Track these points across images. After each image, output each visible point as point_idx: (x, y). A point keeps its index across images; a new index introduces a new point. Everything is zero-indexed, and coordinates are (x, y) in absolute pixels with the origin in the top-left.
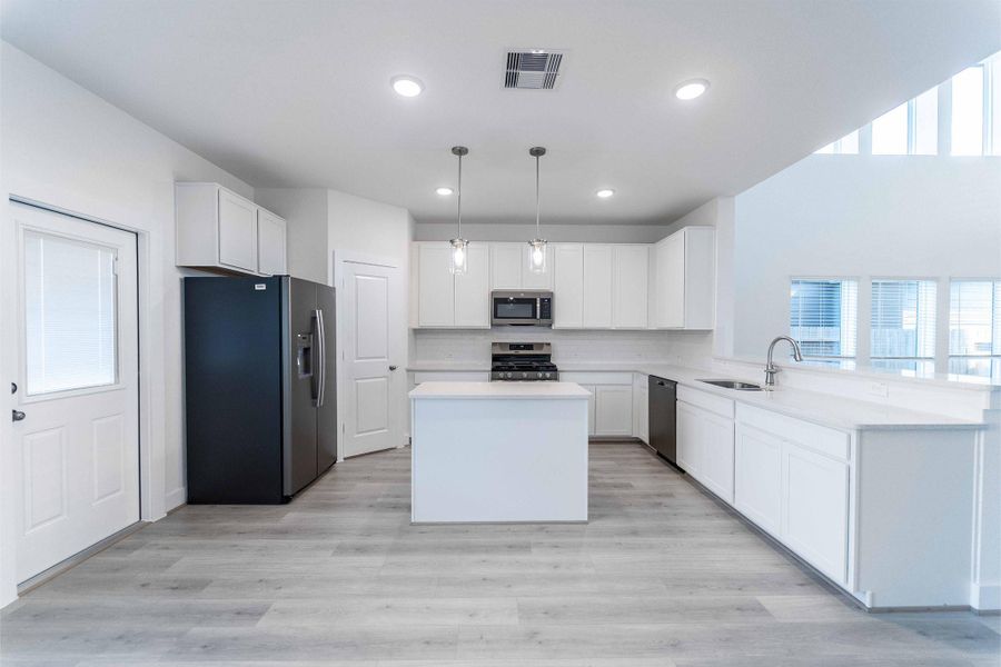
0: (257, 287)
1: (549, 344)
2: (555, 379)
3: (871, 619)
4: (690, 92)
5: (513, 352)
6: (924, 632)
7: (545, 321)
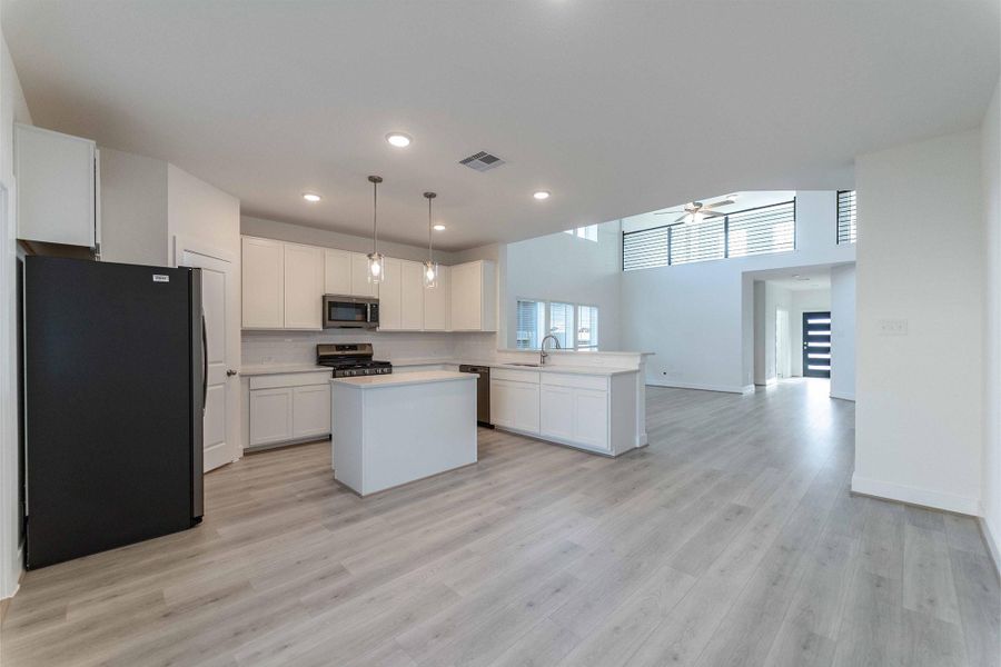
0: (155, 278)
1: (370, 345)
2: (390, 372)
3: (613, 461)
4: (541, 196)
5: (340, 353)
6: (632, 458)
7: (373, 324)
